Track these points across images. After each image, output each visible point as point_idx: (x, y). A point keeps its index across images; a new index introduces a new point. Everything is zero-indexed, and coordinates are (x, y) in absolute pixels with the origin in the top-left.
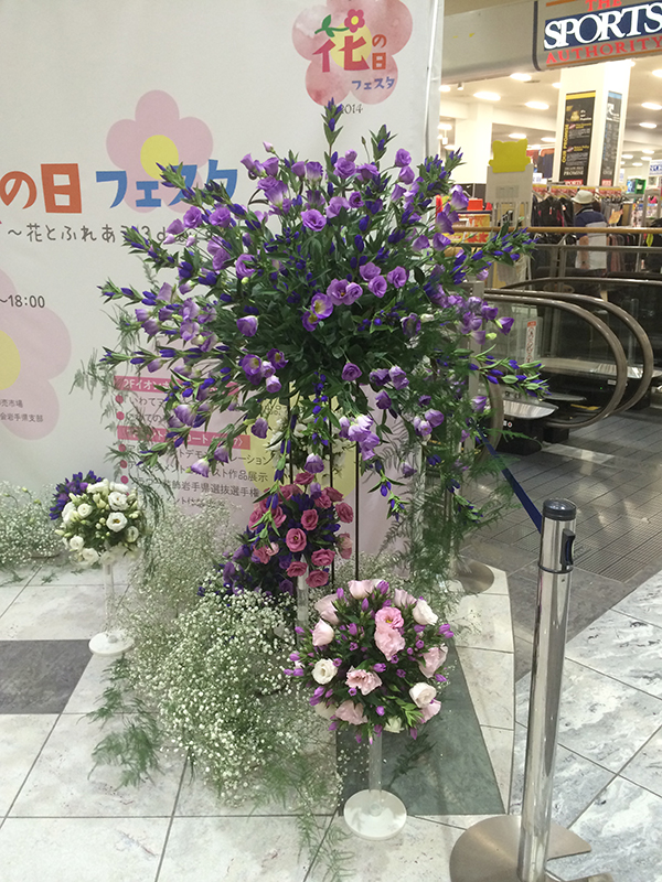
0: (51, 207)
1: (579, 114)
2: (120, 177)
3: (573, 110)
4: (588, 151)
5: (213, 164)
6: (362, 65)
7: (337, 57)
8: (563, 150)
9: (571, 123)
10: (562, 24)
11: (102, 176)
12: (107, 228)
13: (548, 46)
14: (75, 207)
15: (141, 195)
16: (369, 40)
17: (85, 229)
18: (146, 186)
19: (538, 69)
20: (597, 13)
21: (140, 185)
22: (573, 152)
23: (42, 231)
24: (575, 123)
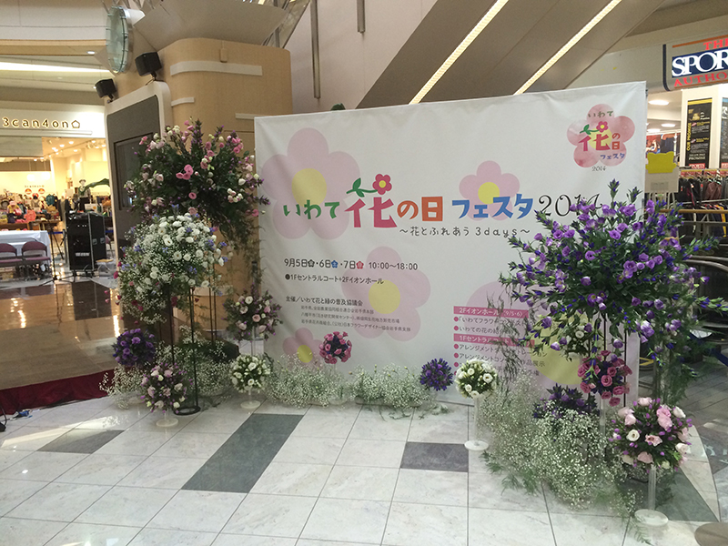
0: (426, 218)
1: (700, 115)
2: (466, 203)
3: (694, 112)
4: (708, 142)
5: (519, 196)
6: (606, 148)
7: (592, 144)
8: (687, 141)
9: (693, 122)
10: (686, 60)
11: (455, 203)
12: (456, 228)
13: (674, 74)
14: (439, 218)
15: (477, 212)
16: (610, 137)
17: (443, 229)
18: (481, 207)
19: (668, 90)
20: (713, 51)
21: (476, 207)
22: (695, 143)
23: (420, 230)
24: (696, 121)
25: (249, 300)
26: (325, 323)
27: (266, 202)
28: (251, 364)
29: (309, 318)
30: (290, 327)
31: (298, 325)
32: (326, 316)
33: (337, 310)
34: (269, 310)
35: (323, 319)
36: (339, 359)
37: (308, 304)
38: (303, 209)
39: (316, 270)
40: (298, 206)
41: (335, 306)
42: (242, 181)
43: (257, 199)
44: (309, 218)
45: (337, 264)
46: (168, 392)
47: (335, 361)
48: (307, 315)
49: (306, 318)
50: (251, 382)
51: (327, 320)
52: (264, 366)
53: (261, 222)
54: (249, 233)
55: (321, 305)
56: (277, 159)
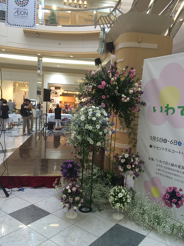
25: (127, 156)
26: (169, 178)
27: (144, 104)
28: (120, 194)
29: (160, 172)
30: (149, 174)
31: (154, 175)
32: (170, 173)
33: (178, 171)
34: (137, 163)
35: (169, 175)
36: (174, 206)
37: (161, 164)
38: (164, 109)
39: (168, 145)
40: (161, 107)
41: (177, 169)
42: (131, 91)
43: (139, 102)
44: (167, 114)
45: (181, 143)
46: (71, 200)
47: (171, 206)
48: (159, 170)
49: (158, 172)
50: (118, 205)
51: (171, 176)
52: (128, 196)
53: (140, 114)
54: (132, 120)
55: (168, 166)
56: (153, 81)
